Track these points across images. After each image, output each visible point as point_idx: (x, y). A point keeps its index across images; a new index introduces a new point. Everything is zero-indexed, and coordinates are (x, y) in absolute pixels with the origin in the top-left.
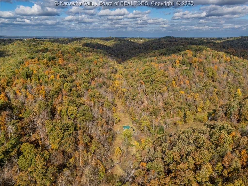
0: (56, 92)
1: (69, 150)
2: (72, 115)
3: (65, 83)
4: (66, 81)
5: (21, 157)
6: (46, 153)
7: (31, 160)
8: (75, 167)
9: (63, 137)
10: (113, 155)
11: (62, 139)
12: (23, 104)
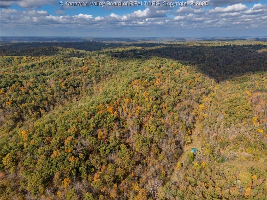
0: (146, 112)
1: (144, 154)
2: (152, 131)
3: (154, 105)
4: (155, 103)
5: (120, 151)
6: (132, 152)
7: (124, 154)
8: (147, 165)
9: (142, 145)
10: (175, 167)
11: (142, 147)
12: (125, 118)
